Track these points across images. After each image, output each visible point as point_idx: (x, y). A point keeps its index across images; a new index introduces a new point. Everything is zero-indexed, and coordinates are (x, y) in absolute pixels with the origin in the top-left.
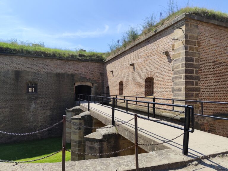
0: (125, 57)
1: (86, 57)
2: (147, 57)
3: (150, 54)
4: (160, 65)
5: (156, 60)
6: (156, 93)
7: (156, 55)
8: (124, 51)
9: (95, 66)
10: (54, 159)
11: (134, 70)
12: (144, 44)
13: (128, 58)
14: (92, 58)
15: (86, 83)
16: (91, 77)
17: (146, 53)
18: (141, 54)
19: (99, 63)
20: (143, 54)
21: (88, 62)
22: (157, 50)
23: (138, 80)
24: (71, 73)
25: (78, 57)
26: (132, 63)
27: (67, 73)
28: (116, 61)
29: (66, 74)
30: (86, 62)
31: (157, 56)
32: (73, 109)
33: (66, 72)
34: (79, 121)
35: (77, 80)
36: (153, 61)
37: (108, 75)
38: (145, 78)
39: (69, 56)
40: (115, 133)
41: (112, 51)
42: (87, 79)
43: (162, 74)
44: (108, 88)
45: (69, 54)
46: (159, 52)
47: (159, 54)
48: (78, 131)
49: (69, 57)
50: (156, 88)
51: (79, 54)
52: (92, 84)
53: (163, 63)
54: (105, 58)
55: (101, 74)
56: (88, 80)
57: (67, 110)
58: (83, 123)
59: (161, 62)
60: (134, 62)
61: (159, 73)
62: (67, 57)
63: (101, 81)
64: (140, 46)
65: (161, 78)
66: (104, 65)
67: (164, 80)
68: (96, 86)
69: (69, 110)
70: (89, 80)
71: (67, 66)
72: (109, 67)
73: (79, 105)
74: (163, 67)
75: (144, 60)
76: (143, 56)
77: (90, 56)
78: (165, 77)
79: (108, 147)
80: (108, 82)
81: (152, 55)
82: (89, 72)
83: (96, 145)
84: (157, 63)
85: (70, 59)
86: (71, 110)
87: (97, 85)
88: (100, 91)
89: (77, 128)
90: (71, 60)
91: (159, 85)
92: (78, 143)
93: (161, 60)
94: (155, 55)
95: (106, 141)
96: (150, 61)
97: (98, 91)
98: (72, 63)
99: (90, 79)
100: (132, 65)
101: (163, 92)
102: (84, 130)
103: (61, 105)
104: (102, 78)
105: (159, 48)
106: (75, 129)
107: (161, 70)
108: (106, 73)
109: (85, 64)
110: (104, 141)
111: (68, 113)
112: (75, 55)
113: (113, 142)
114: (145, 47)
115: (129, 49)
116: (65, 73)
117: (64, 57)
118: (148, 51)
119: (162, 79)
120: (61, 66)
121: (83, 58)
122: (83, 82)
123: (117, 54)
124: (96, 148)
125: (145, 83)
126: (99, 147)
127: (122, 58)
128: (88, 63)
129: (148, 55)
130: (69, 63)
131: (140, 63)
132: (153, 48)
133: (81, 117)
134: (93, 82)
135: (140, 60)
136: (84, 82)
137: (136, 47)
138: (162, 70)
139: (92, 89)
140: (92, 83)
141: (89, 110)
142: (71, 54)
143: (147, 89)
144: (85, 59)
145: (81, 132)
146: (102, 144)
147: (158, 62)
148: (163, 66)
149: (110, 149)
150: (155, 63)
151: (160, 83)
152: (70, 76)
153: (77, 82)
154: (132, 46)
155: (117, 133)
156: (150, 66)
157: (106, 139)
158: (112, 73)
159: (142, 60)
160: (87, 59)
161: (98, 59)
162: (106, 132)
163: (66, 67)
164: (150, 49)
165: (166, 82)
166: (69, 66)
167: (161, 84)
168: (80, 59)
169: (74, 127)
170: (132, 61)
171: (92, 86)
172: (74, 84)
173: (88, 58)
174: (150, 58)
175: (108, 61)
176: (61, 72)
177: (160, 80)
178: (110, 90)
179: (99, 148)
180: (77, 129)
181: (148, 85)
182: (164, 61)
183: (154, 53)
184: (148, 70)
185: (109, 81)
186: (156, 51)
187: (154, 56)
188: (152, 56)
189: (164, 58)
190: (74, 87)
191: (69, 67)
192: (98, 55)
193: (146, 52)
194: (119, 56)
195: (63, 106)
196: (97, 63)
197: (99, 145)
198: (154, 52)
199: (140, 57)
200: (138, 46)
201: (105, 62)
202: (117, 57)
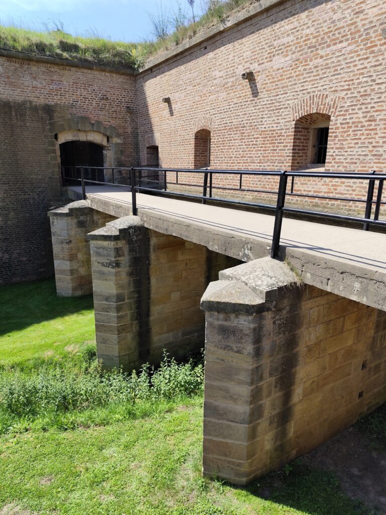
0: (217, 51)
1: (86, 50)
2: (310, 48)
3: (323, 39)
4: (363, 74)
5: (345, 59)
6: (337, 160)
7: (347, 40)
8: (215, 31)
9: (111, 84)
10: (43, 342)
11: (255, 93)
12: (298, 6)
13: (231, 57)
14: (102, 56)
15: (89, 134)
16: (101, 117)
17: (307, 35)
18: (285, 40)
19: (123, 74)
20: (292, 38)
21: (91, 69)
22: (352, 24)
23: (268, 123)
24: (42, 101)
25: (59, 51)
26: (248, 71)
27: (31, 102)
28: (182, 68)
29: (28, 105)
30: (85, 71)
31: (349, 45)
32: (69, 209)
33: (27, 99)
34: (112, 243)
35: (62, 125)
36: (333, 62)
37: (150, 112)
38: (297, 116)
39: (30, 46)
40: (295, 283)
41: (162, 36)
42: (90, 123)
43: (365, 101)
44: (154, 150)
45: (28, 39)
46: (359, 31)
47: (360, 36)
48: (113, 270)
49: (29, 49)
50: (338, 146)
51: (61, 42)
52: (105, 139)
53: (375, 66)
54: (140, 59)
55: (128, 107)
56: (93, 125)
57: (53, 211)
58: (126, 249)
59: (366, 65)
60: (254, 68)
61: (355, 100)
62: (23, 48)
63: (129, 130)
64: (280, 14)
65: (361, 115)
66: (135, 81)
67: (370, 121)
68: (117, 144)
69: (59, 211)
70: (97, 126)
71: (27, 80)
72: (154, 89)
73: (85, 198)
74: (374, 81)
75: (298, 60)
76: (294, 48)
77: (96, 52)
78: (377, 111)
79: (274, 323)
80: (152, 131)
81: (331, 41)
82: (94, 102)
83: (245, 323)
84: (349, 67)
85: (36, 55)
86: (65, 210)
87: (119, 141)
88: (130, 159)
89: (108, 261)
90: (39, 61)
91: (348, 135)
92: (114, 300)
93: (367, 58)
94: (341, 42)
95: (273, 309)
96: (319, 60)
97: (123, 158)
98: (43, 69)
99: (99, 123)
100: (249, 77)
101: (362, 158)
102: (130, 266)
103: (26, 196)
104: (133, 120)
105: (361, 16)
106: (103, 265)
107: (362, 90)
108: (146, 106)
109: (81, 77)
110: (268, 310)
111: (55, 221)
112: (47, 43)
113: (288, 308)
114: (303, 15)
115: (238, 24)
116: (24, 103)
117: (14, 47)
118: (313, 29)
119: (366, 117)
120: (8, 77)
121: (75, 54)
122: (79, 130)
123: (187, 44)
124: (241, 330)
125: (295, 132)
126: (252, 326)
127: (204, 57)
128: (89, 71)
129: (314, 41)
130: (34, 69)
131: (281, 71)
132: (335, 17)
133: (118, 234)
134: (108, 134)
135: (279, 61)
136: (85, 131)
137: (265, 15)
138: (365, 91)
139: (105, 152)
140: (104, 135)
141: (135, 212)
142: (35, 39)
143: (299, 150)
144: (81, 60)
145: (122, 273)
146: (262, 318)
147: (352, 65)
148: (374, 78)
149: (280, 329)
150: (339, 68)
151: (354, 131)
152: (40, 112)
153: (63, 130)
154: (252, 13)
155: (298, 284)
156: (321, 79)
157: (274, 303)
158: (167, 104)
159: (287, 59)
160: (86, 61)
161: (120, 63)
162: (271, 281)
163: (27, 83)
164: (325, 21)
165: (378, 128)
166: (35, 78)
167: (359, 133)
168: (67, 59)
169: (99, 261)
170: (247, 65)
171: (105, 143)
172: (56, 137)
173: (89, 56)
174: (321, 52)
175: (151, 69)
176: (11, 99)
177: (354, 120)
178: (160, 155)
179: (255, 329)
180: (109, 265)
181: (302, 138)
182: (377, 61)
183: (339, 33)
184: (309, 93)
185: (155, 129)
186: (347, 29)
187: (340, 46)
188: (329, 46)
189: (380, 51)
190: (57, 147)
191: (35, 82)
192: (118, 48)
193: (308, 31)
194: (192, 51)
195: (31, 201)
196: (118, 73)
197: (253, 321)
198: (342, 30)
199: (283, 50)
200: (274, 11)
201: (141, 70)
202: (187, 53)
